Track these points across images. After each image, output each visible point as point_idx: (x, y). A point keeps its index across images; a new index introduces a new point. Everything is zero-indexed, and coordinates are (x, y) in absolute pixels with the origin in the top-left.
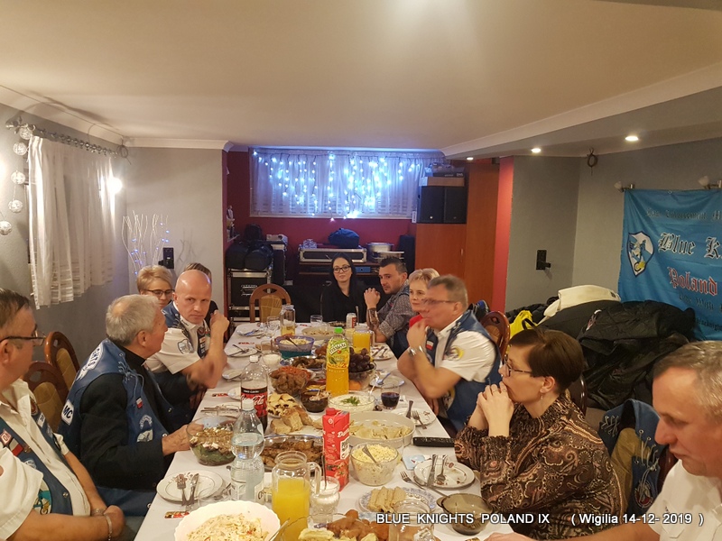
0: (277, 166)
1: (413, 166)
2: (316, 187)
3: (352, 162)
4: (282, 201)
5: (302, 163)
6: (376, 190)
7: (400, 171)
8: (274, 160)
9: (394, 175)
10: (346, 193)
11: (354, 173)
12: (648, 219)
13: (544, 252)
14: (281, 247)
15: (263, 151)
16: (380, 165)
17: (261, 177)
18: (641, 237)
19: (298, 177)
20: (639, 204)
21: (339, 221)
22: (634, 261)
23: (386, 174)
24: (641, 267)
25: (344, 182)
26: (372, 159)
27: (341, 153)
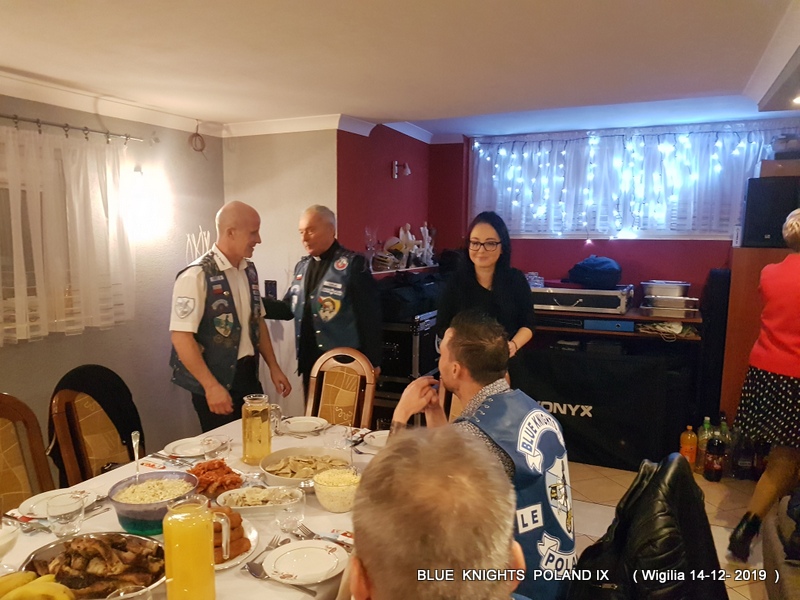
0: (506, 163)
1: (743, 144)
2: (565, 191)
3: (630, 146)
5: (544, 153)
6: (669, 192)
7: (715, 157)
8: (503, 152)
9: (704, 164)
10: (615, 197)
11: (631, 164)
15: (488, 141)
16: (678, 148)
17: (482, 179)
21: (602, 245)
23: (687, 163)
25: (613, 179)
26: (664, 138)
27: (609, 133)
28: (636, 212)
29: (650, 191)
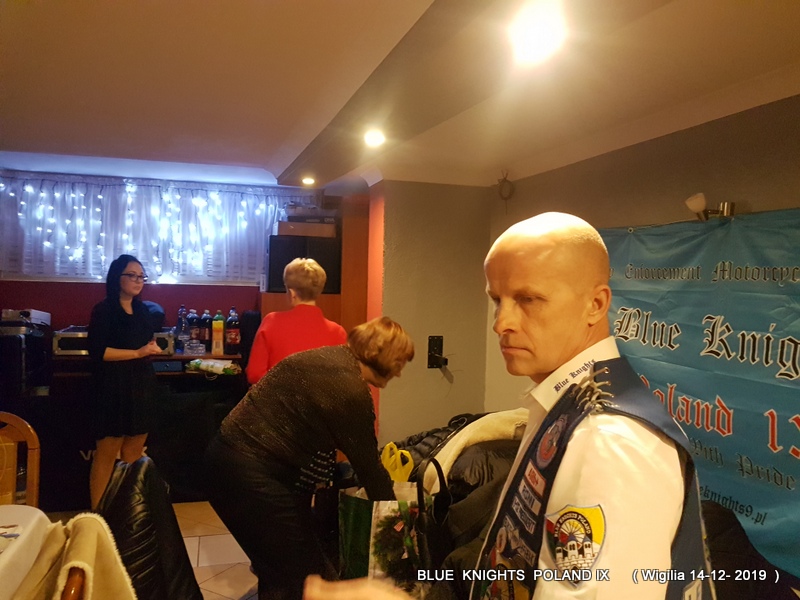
0: (33, 200)
1: (263, 206)
2: (103, 235)
3: (166, 197)
4: (41, 255)
5: (78, 195)
6: (204, 242)
7: (242, 214)
8: (29, 189)
9: (233, 221)
10: (155, 244)
11: (169, 214)
13: (439, 339)
15: (8, 175)
16: (210, 203)
17: (4, 215)
23: (219, 218)
25: (151, 228)
26: (197, 193)
27: (145, 182)
28: (175, 259)
29: (187, 239)
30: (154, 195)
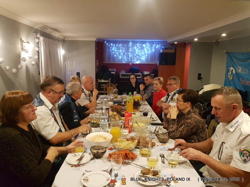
0: (112, 46)
1: (158, 46)
3: (137, 45)
4: (114, 58)
5: (121, 45)
6: (145, 54)
7: (153, 48)
8: (112, 44)
9: (151, 49)
10: (135, 55)
11: (138, 48)
12: (234, 62)
13: (201, 74)
14: (114, 73)
15: (108, 41)
16: (147, 46)
17: (107, 50)
18: (232, 68)
19: (119, 50)
20: (231, 58)
21: (133, 64)
22: (229, 76)
23: (148, 49)
24: (231, 78)
26: (144, 44)
27: (133, 42)
30: (135, 45)
